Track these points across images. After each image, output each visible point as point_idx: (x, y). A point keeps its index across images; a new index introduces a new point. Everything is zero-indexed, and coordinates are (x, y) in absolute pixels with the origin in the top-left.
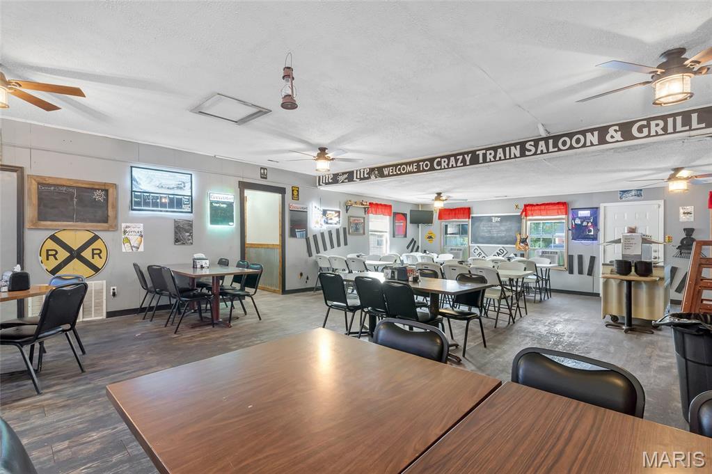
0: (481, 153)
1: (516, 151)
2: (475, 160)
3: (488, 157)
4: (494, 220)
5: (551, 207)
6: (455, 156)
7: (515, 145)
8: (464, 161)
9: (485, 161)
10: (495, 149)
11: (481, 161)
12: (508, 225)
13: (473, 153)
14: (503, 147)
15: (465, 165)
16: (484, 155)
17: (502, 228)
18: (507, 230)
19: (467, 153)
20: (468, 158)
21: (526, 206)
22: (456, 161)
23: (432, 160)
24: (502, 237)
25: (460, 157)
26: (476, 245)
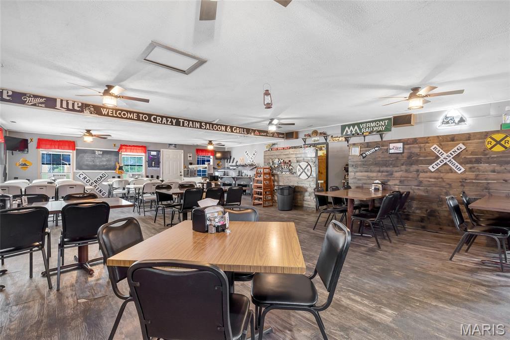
0: (181, 121)
1: (198, 125)
2: (178, 124)
3: (185, 124)
4: (97, 153)
5: (138, 148)
6: (167, 118)
7: (198, 122)
8: (172, 122)
9: (183, 126)
10: (189, 121)
11: (181, 125)
12: (108, 157)
13: (177, 119)
14: (193, 121)
15: (172, 124)
16: (183, 122)
17: (104, 159)
18: (107, 161)
19: (174, 118)
20: (174, 122)
21: (122, 146)
22: (167, 121)
23: (150, 115)
24: (103, 166)
25: (170, 120)
26: (81, 171)
